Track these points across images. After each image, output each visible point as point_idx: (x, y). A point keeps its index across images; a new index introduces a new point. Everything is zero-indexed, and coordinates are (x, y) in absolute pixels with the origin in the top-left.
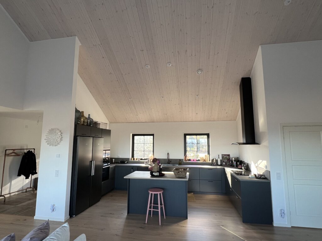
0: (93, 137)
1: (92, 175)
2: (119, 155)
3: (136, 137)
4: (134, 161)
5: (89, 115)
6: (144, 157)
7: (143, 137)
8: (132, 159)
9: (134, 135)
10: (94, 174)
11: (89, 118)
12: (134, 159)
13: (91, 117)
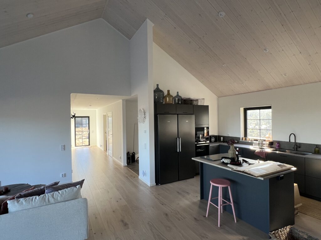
0: (178, 114)
1: (178, 151)
2: (228, 133)
3: (249, 112)
4: (245, 141)
5: (178, 92)
6: (260, 137)
7: (258, 111)
8: (244, 138)
9: (246, 110)
10: (180, 151)
11: (178, 95)
12: (246, 139)
13: (180, 95)
